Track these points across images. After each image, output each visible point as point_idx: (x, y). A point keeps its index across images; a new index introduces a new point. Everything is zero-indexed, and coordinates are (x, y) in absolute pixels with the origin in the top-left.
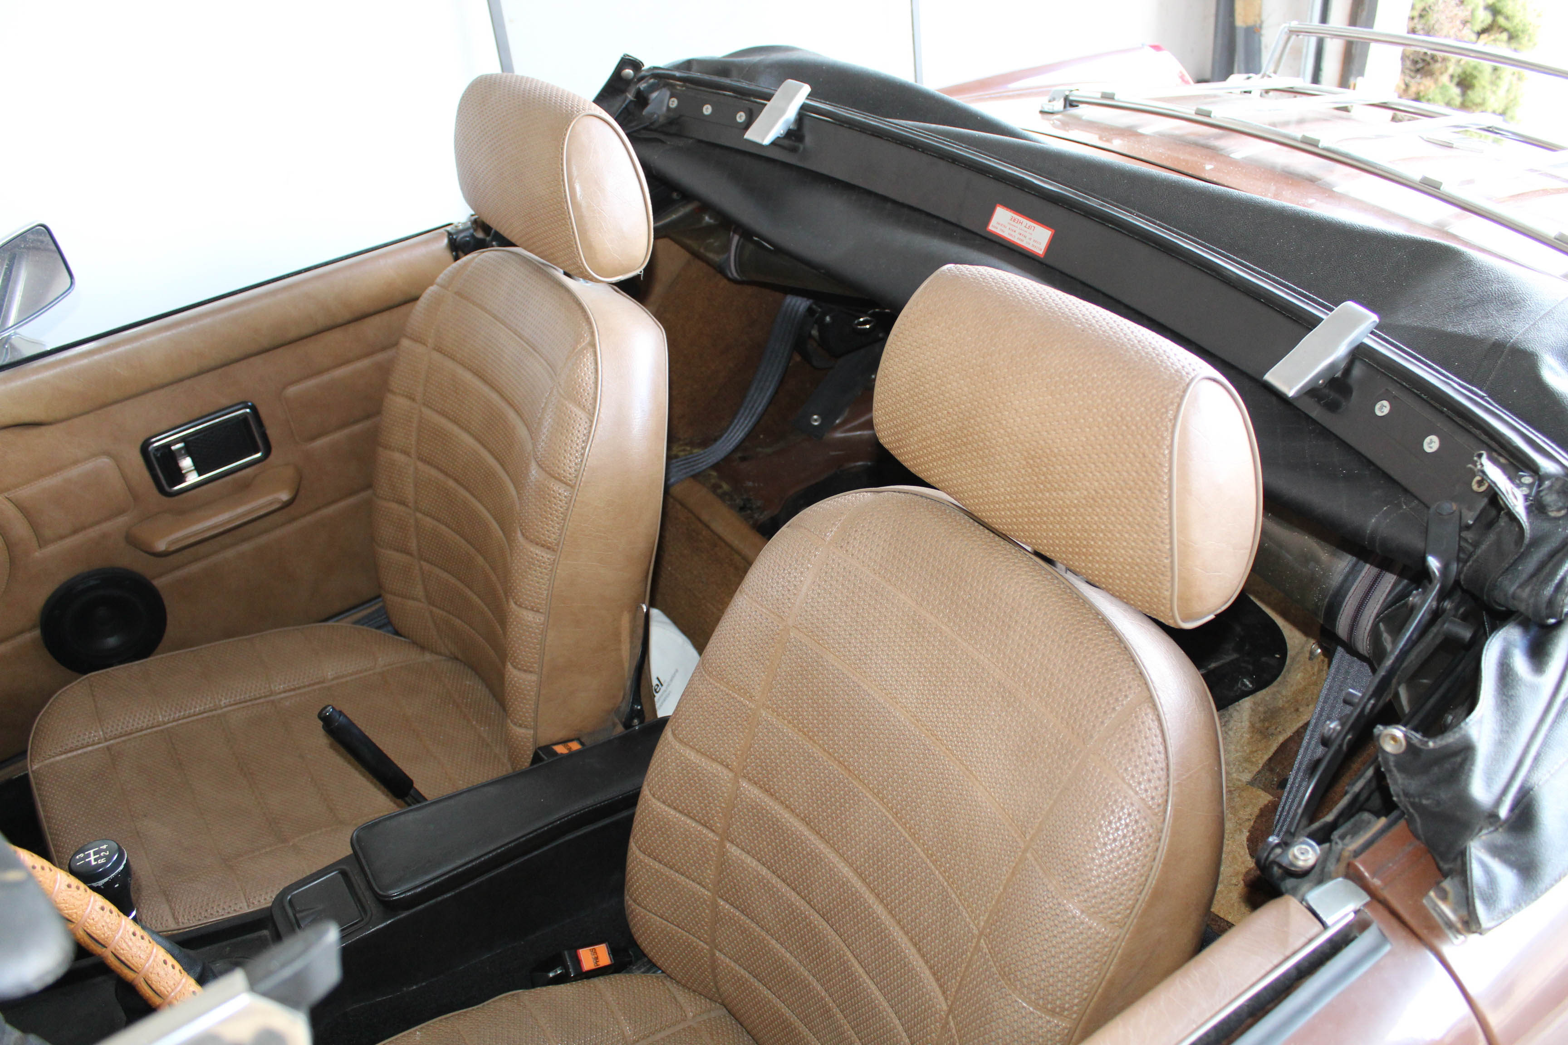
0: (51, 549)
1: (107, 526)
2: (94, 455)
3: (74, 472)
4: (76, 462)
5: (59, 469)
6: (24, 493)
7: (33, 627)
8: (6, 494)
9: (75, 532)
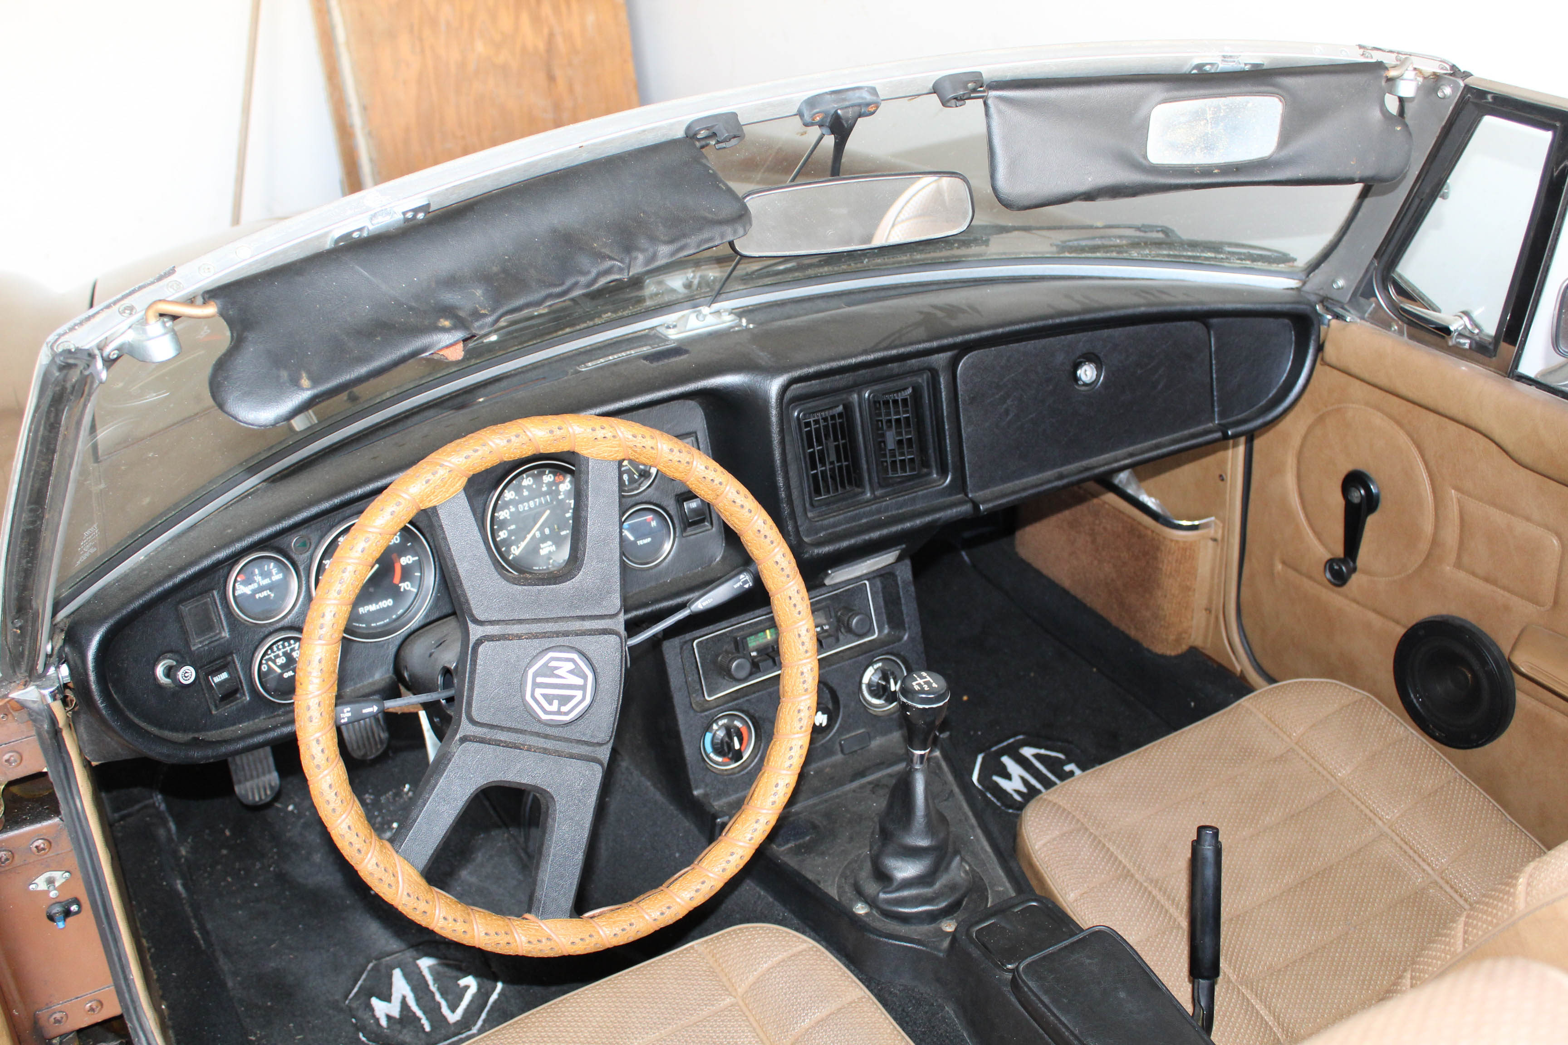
0: (1462, 575)
1: (1515, 602)
2: (1547, 527)
3: (1521, 527)
4: (1528, 519)
5: (1512, 512)
6: (1475, 507)
7: (1404, 626)
8: (1460, 495)
9: (1487, 580)
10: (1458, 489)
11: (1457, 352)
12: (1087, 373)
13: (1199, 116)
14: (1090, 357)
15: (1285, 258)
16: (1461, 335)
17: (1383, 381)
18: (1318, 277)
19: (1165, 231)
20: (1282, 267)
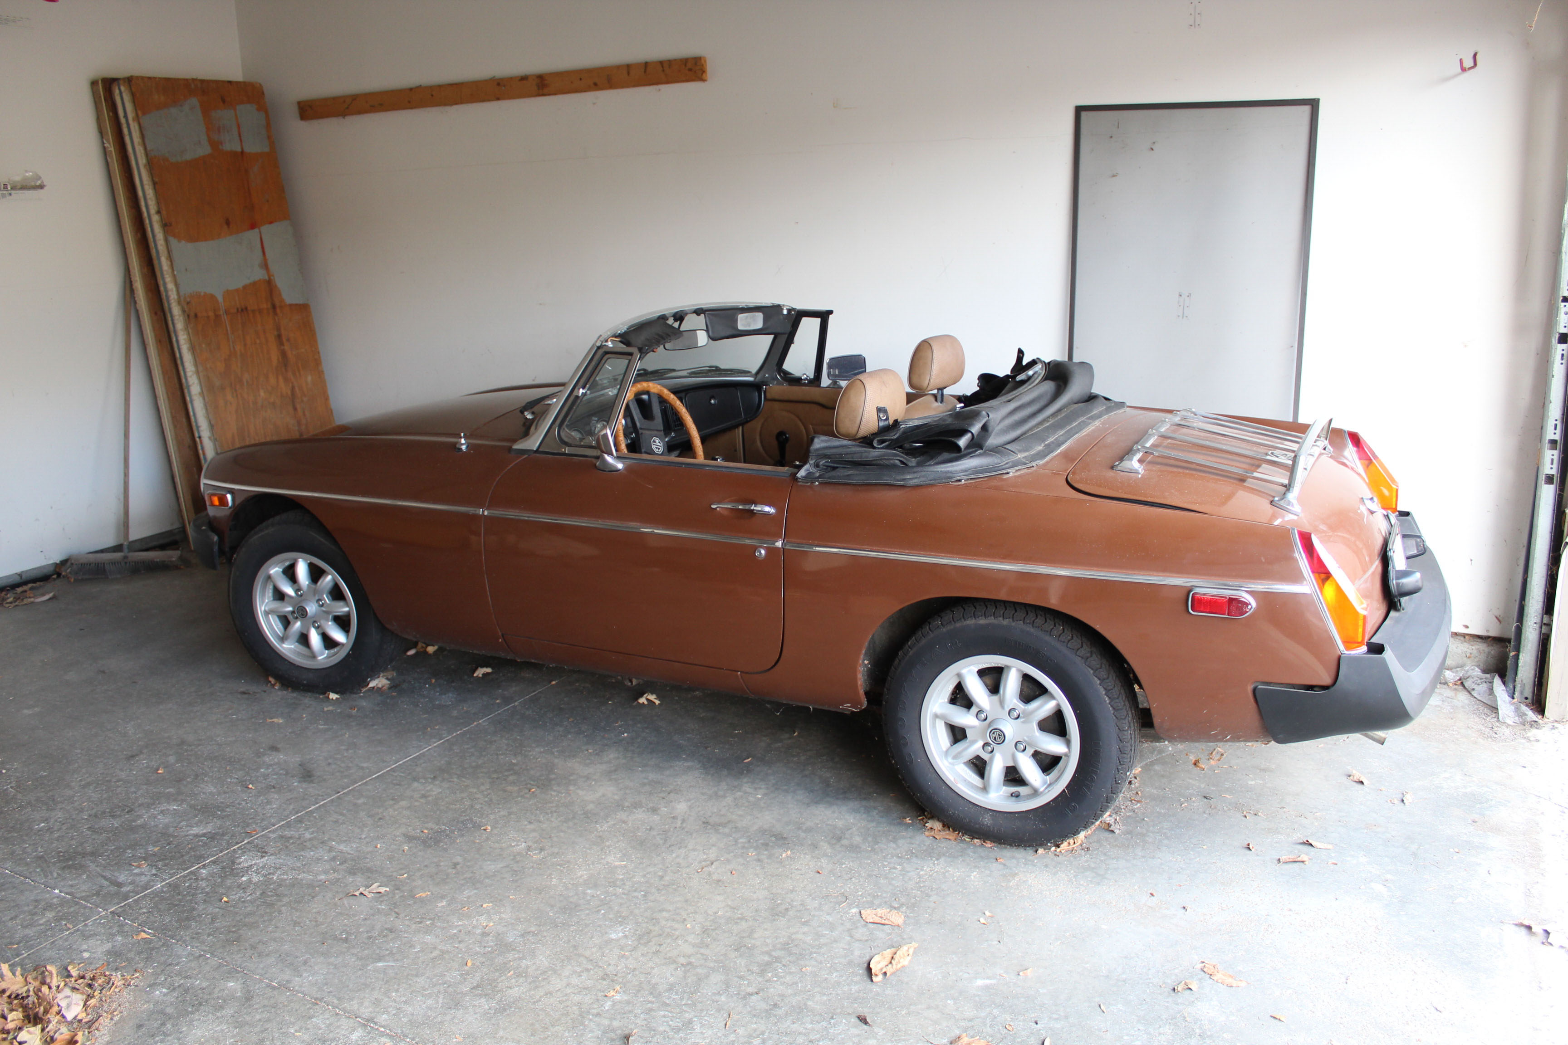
10: (812, 424)
11: (805, 385)
12: (713, 401)
13: (747, 317)
14: (713, 397)
15: (749, 372)
16: (805, 380)
17: (786, 398)
18: (759, 377)
19: (717, 367)
20: (748, 374)
